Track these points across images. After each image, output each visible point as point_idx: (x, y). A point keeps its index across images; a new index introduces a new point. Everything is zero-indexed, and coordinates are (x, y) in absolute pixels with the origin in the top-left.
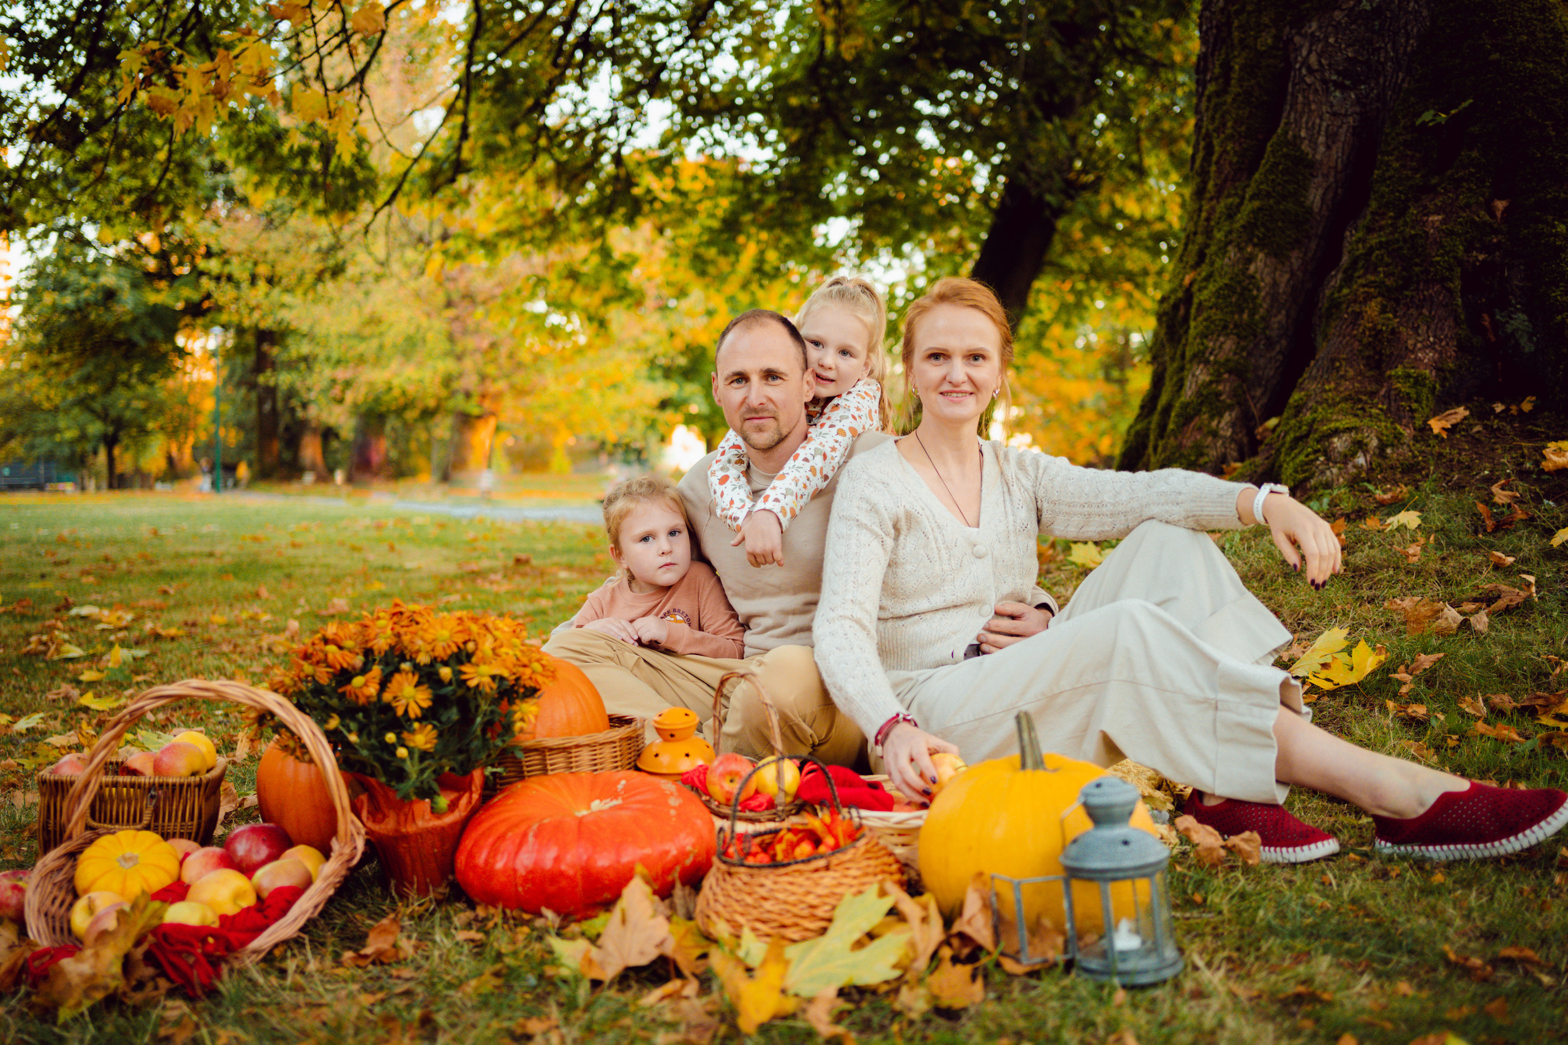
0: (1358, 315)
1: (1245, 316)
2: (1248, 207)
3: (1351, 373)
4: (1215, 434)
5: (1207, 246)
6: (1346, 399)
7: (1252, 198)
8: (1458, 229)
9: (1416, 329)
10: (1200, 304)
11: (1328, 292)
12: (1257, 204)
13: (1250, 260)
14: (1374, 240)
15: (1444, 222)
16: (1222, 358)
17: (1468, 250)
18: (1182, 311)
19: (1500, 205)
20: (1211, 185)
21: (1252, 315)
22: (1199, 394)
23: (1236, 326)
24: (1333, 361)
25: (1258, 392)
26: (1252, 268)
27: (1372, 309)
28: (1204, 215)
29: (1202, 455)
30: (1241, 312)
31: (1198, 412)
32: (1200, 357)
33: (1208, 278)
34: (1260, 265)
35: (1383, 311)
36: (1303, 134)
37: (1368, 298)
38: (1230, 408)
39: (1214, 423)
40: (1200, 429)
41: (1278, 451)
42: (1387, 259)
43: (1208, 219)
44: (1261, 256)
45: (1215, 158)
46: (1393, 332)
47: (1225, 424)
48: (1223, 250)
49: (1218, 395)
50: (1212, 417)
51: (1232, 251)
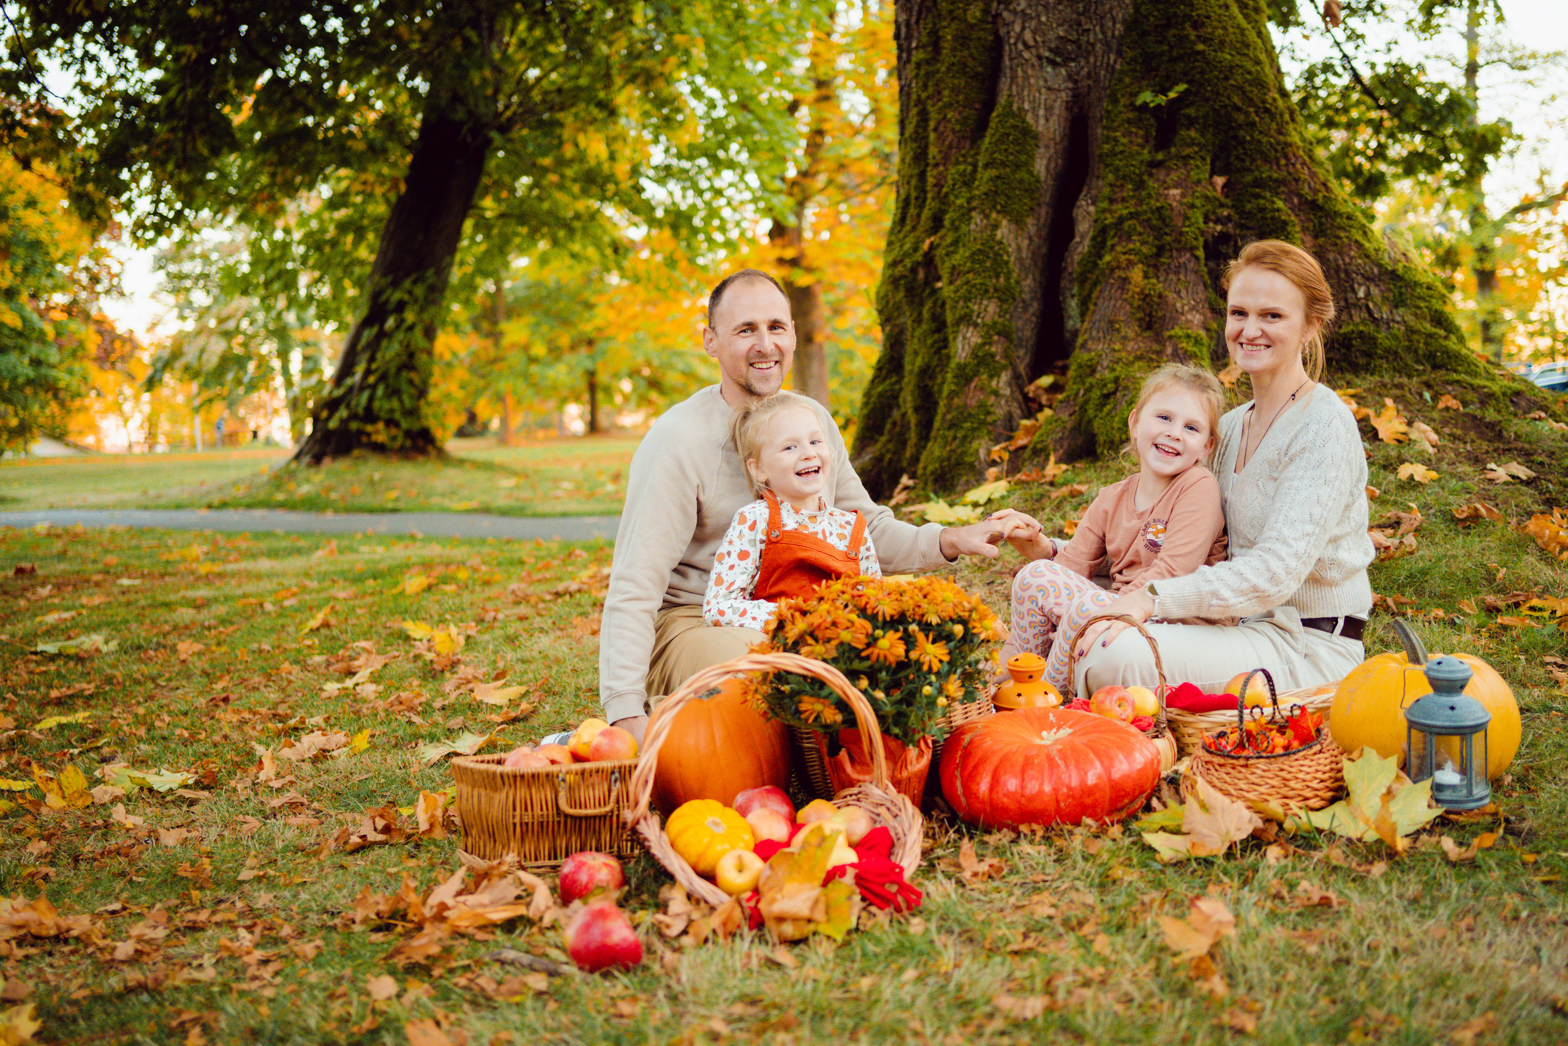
0: (1125, 280)
1: (1002, 280)
2: (985, 176)
3: (1131, 334)
4: (996, 393)
5: (943, 212)
6: (1139, 358)
7: (986, 166)
8: (1198, 203)
9: (1178, 293)
10: (954, 268)
11: (1077, 258)
12: (993, 172)
13: (995, 227)
14: (1122, 210)
15: (1183, 195)
16: (988, 320)
17: (1206, 220)
18: (921, 274)
19: (1220, 181)
20: (933, 151)
21: (1008, 279)
22: (975, 355)
23: (996, 290)
24: (1111, 323)
25: (1021, 352)
26: (999, 234)
27: (1137, 274)
28: (931, 180)
29: (989, 413)
30: (997, 276)
31: (976, 374)
32: (966, 319)
33: (955, 243)
34: (1005, 231)
35: (1146, 276)
36: (1026, 106)
37: (1130, 264)
38: (1004, 368)
39: (994, 383)
40: (982, 389)
41: (1083, 409)
42: (1139, 229)
43: (939, 185)
44: (1005, 222)
45: (932, 124)
46: (1160, 296)
47: (1002, 382)
48: (966, 215)
49: (993, 356)
50: (991, 377)
51: (977, 217)
